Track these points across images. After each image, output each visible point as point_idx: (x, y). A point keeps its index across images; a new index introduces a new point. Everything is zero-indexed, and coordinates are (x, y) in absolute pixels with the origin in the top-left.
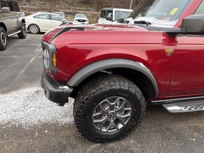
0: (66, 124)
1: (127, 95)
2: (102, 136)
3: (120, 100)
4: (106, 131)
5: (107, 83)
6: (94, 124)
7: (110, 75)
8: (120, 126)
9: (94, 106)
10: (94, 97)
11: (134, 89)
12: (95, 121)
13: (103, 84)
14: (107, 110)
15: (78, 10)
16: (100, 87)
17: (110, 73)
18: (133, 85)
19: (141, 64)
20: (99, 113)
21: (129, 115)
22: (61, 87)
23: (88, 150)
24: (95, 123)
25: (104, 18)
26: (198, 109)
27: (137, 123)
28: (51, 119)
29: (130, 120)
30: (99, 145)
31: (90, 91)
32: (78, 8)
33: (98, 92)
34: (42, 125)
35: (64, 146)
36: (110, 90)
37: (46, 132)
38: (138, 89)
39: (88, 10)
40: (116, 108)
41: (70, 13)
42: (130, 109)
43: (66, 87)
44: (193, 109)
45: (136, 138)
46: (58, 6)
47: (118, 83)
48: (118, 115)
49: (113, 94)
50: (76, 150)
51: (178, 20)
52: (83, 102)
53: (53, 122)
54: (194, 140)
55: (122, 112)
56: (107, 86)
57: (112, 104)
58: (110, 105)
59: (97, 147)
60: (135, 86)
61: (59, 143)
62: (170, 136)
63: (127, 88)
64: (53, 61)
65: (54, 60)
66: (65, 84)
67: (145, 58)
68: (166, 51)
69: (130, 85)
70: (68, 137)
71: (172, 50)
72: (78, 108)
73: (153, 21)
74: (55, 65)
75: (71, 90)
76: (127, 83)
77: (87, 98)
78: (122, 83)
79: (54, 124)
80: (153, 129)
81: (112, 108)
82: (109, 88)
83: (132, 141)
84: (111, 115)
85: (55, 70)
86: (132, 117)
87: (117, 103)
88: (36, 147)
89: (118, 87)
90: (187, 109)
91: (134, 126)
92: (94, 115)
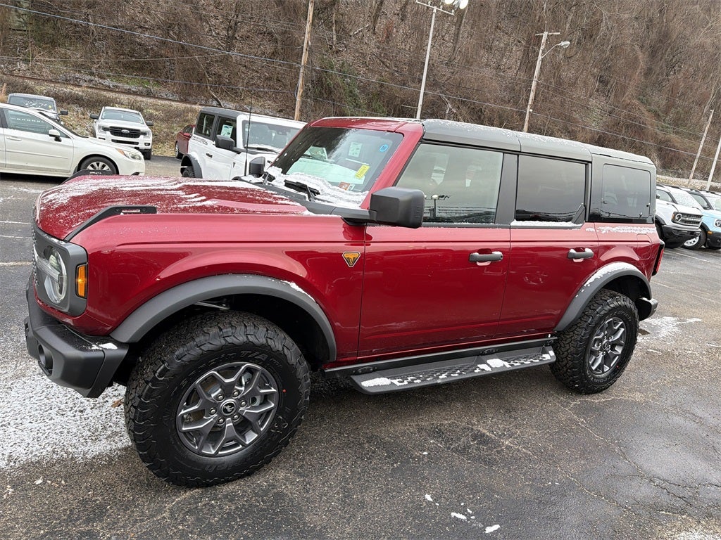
0: (99, 457)
1: (263, 357)
2: (206, 465)
3: (249, 370)
4: (213, 452)
5: (214, 331)
6: (181, 435)
7: (223, 312)
8: (251, 437)
9: (181, 390)
10: (183, 366)
11: (280, 342)
12: (184, 429)
13: (206, 333)
14: (217, 397)
15: (108, 89)
16: (197, 340)
17: (223, 308)
18: (278, 332)
19: (293, 285)
20: (196, 407)
21: (273, 405)
22: (95, 347)
23: (168, 506)
24: (185, 433)
25: (208, 136)
26: (430, 381)
27: (290, 426)
28: (49, 449)
29: (275, 419)
30: (196, 492)
31: (173, 352)
32: (108, 82)
33: (193, 353)
34: (23, 468)
35: (100, 506)
36: (222, 348)
37: (39, 482)
38: (289, 341)
39: (149, 94)
40: (239, 392)
41: (77, 100)
42: (273, 390)
43: (110, 346)
44: (418, 381)
45: (293, 466)
46: (24, 66)
47: (241, 329)
48: (245, 410)
49: (229, 355)
50: (133, 512)
51: (367, 192)
52: (154, 381)
53: (55, 456)
54: (425, 453)
55: (254, 400)
56: (214, 337)
57: (227, 381)
58: (223, 385)
59: (192, 496)
60: (282, 335)
61: (84, 502)
62: (374, 452)
63: (263, 341)
64: (76, 285)
65: (80, 280)
66: (106, 338)
67: (301, 271)
68: (345, 256)
69: (271, 333)
70: (108, 486)
71: (357, 255)
72: (139, 397)
73: (325, 188)
74: (81, 292)
75: (124, 352)
76: (262, 330)
77: (165, 370)
78: (251, 329)
79: (61, 461)
80: (336, 442)
81: (228, 392)
82: (219, 342)
83: (281, 474)
84: (225, 410)
85: (82, 305)
86: (279, 409)
87: (240, 380)
88: (15, 519)
89: (241, 339)
90: (406, 382)
91: (285, 431)
92: (183, 412)
